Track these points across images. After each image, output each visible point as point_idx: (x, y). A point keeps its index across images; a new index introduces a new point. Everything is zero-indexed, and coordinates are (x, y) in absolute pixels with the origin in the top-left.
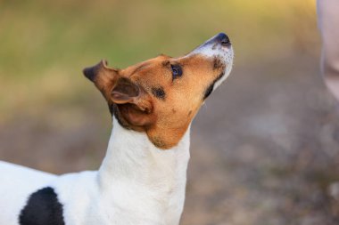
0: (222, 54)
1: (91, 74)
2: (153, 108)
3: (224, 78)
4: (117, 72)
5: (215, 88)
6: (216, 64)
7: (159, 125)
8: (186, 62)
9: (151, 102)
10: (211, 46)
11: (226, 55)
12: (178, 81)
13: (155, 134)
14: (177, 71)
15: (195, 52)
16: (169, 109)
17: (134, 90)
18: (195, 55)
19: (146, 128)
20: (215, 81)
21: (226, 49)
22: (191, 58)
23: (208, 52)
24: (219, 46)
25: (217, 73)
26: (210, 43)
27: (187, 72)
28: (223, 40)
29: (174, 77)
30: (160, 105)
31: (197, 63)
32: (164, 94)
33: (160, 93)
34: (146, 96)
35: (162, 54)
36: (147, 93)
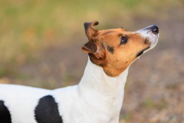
0: (151, 37)
2: (105, 57)
3: (148, 50)
4: (96, 31)
6: (146, 42)
8: (131, 37)
9: (105, 54)
10: (147, 31)
11: (153, 38)
12: (123, 46)
14: (125, 40)
15: (138, 32)
18: (137, 34)
21: (154, 35)
22: (135, 34)
23: (145, 34)
24: (151, 32)
25: (146, 46)
26: (147, 29)
27: (130, 42)
28: (155, 30)
29: (121, 43)
31: (137, 38)
32: (113, 50)
33: (111, 50)
34: (104, 50)
35: (122, 28)
36: (104, 48)
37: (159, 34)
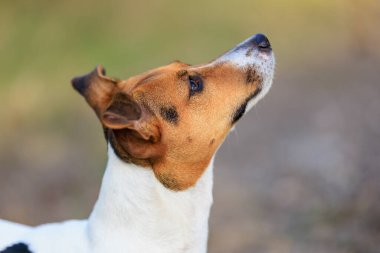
0: (258, 62)
1: (81, 85)
2: (160, 135)
3: (260, 96)
4: (115, 83)
5: (248, 109)
6: (251, 76)
7: (170, 158)
8: (210, 73)
9: (159, 127)
10: (245, 51)
11: (265, 64)
12: (196, 98)
13: (163, 170)
14: (196, 84)
15: (223, 59)
16: (183, 137)
17: (135, 111)
18: (222, 64)
19: (152, 162)
20: (248, 100)
21: (265, 56)
22: (217, 67)
23: (241, 60)
24: (256, 52)
25: (251, 89)
26: (243, 47)
27: (210, 87)
28: (261, 44)
29: (191, 93)
30: (170, 131)
31: (224, 74)
32: (177, 116)
33: (172, 115)
34: (153, 119)
35: (178, 61)
36: (154, 114)
37: (273, 54)
